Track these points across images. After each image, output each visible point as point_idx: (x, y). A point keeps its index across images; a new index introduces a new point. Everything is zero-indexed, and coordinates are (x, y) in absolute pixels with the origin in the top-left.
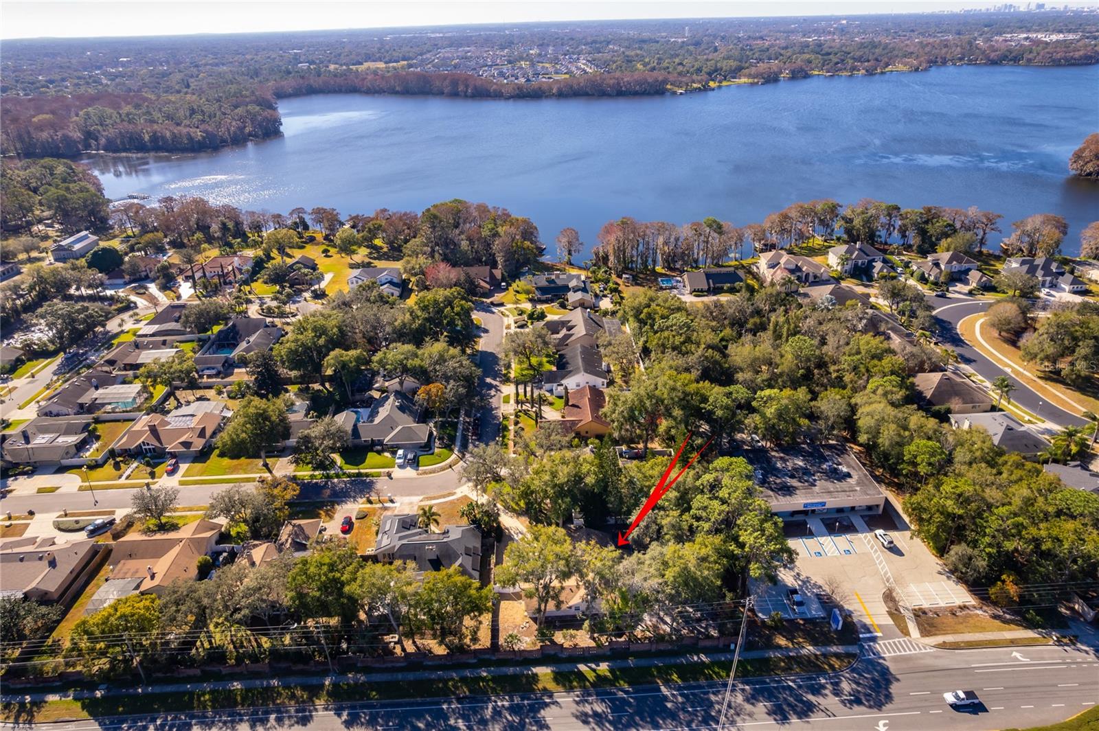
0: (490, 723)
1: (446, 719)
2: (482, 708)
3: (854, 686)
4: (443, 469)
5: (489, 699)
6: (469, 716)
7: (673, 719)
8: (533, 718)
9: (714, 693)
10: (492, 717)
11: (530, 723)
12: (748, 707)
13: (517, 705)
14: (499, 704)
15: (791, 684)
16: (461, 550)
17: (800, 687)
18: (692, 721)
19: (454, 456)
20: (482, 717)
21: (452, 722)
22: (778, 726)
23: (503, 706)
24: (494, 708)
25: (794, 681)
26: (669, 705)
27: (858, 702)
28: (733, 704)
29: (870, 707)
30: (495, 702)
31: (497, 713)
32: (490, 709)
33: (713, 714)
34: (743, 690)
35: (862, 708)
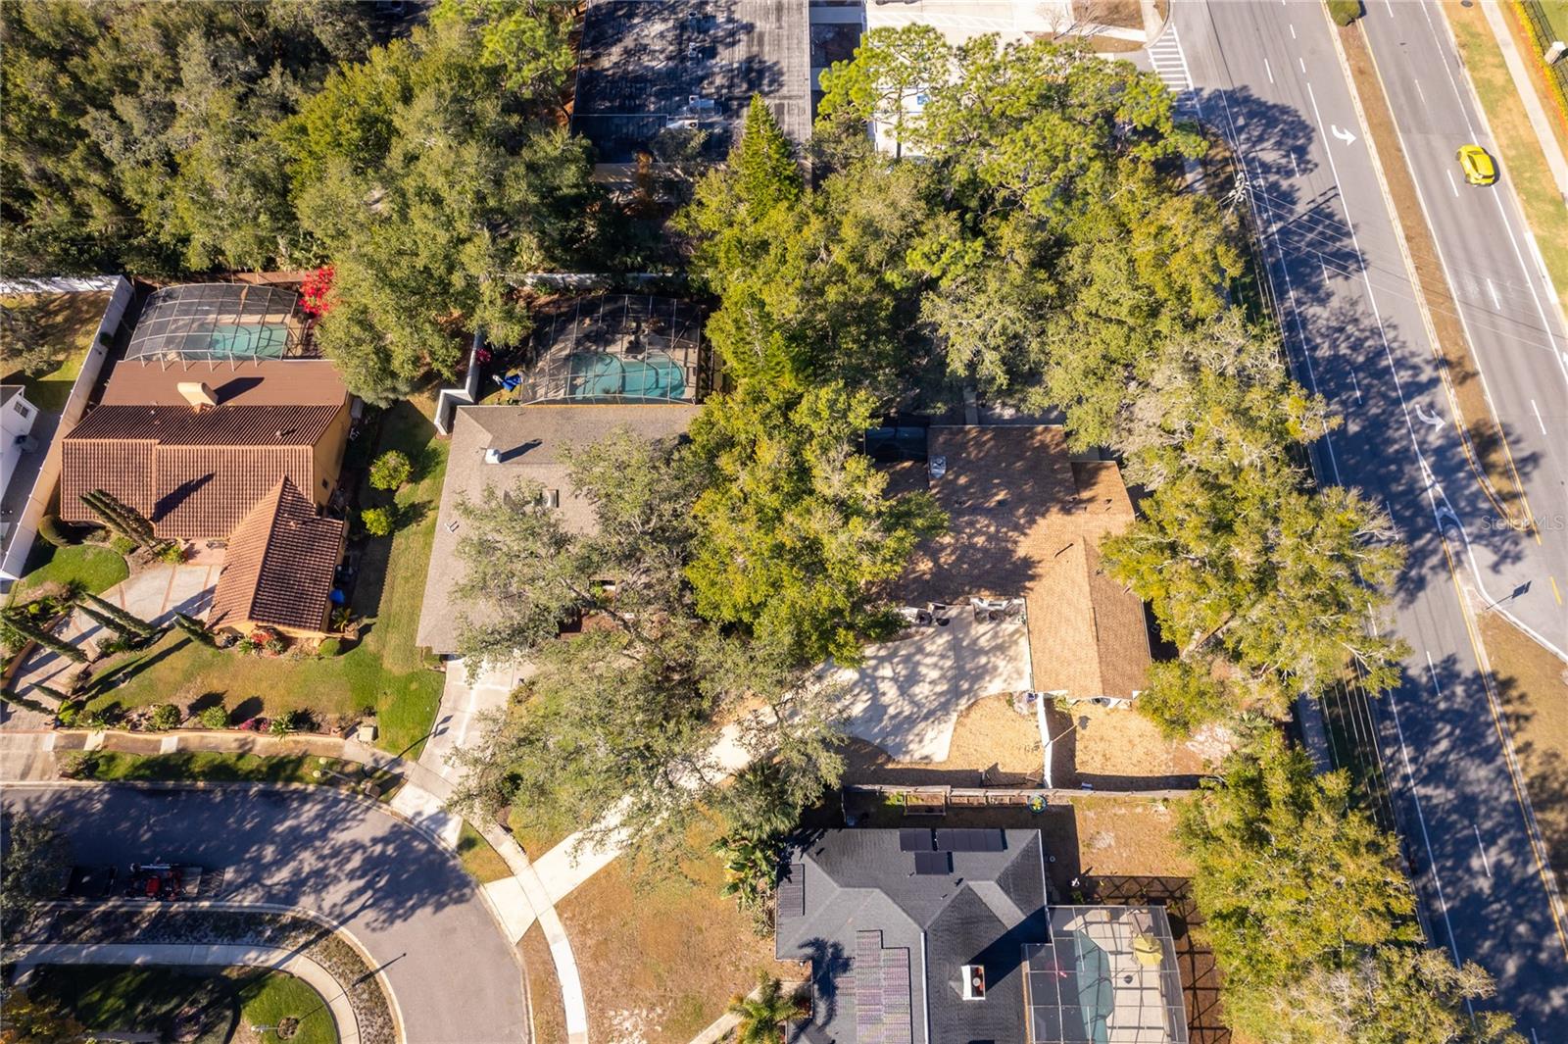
0: (1469, 790)
1: (1476, 900)
2: (1430, 811)
3: (1267, 144)
4: (374, 1005)
5: (1400, 793)
6: (1457, 842)
7: (1387, 425)
8: (1433, 692)
9: (1315, 348)
10: (1450, 785)
11: (1447, 699)
12: (1335, 302)
13: (1404, 727)
14: (1409, 769)
15: (1274, 228)
16: (939, 892)
17: (1280, 218)
18: (1384, 396)
19: (304, 966)
20: (1455, 809)
21: (1484, 884)
22: (1370, 268)
23: (1413, 760)
24: (1425, 781)
25: (1268, 223)
26: (1353, 428)
27: (1301, 152)
28: (1334, 324)
29: (1310, 140)
30: (1406, 778)
31: (1436, 774)
32: (1429, 791)
33: (1361, 359)
34: (1299, 302)
35: (1313, 148)
